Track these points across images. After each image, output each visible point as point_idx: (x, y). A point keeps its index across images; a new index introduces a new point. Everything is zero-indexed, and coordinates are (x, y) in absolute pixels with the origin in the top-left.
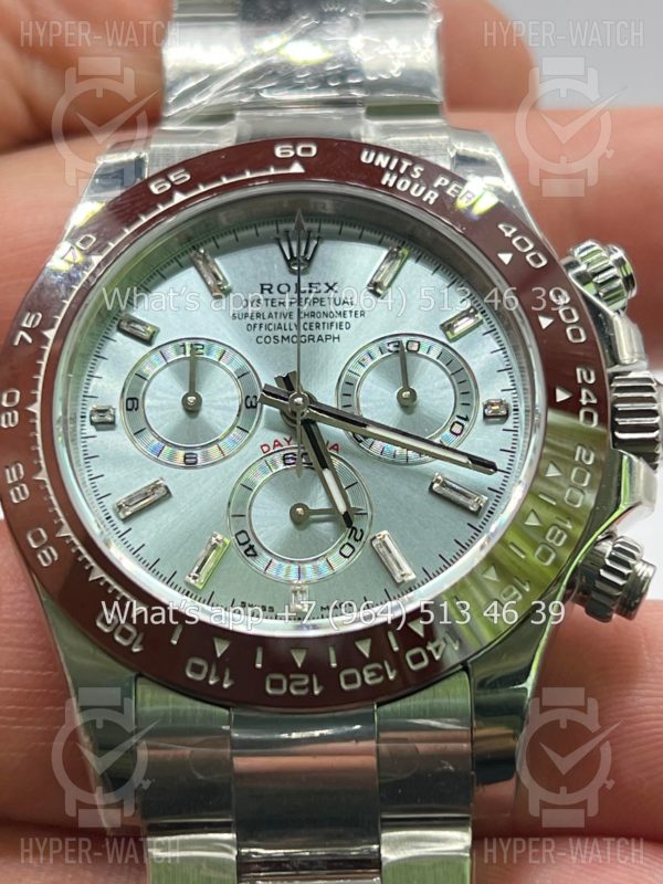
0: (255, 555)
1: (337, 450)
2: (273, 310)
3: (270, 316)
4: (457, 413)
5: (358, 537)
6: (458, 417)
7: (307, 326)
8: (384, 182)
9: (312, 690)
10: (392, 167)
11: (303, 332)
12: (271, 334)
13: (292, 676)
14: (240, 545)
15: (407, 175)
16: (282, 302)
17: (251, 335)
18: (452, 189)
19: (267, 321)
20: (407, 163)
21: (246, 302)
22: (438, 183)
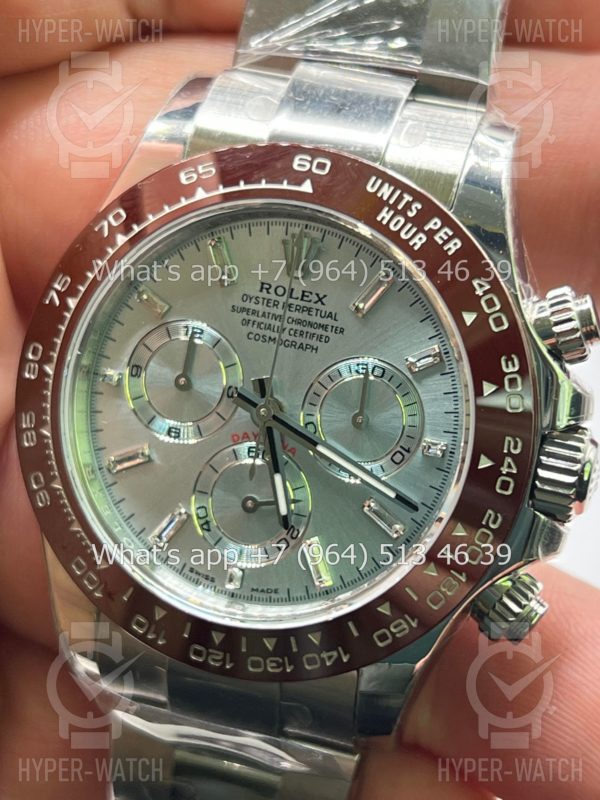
0: (209, 529)
1: (294, 454)
2: (267, 310)
3: (264, 315)
4: (401, 444)
5: (294, 536)
6: (401, 447)
7: (292, 332)
8: (379, 219)
9: (224, 665)
10: (391, 202)
11: (287, 336)
12: (261, 333)
13: (211, 651)
14: (199, 518)
15: (403, 212)
16: (276, 304)
17: (246, 329)
18: (441, 234)
19: (260, 320)
20: (407, 198)
21: (246, 297)
22: (430, 226)
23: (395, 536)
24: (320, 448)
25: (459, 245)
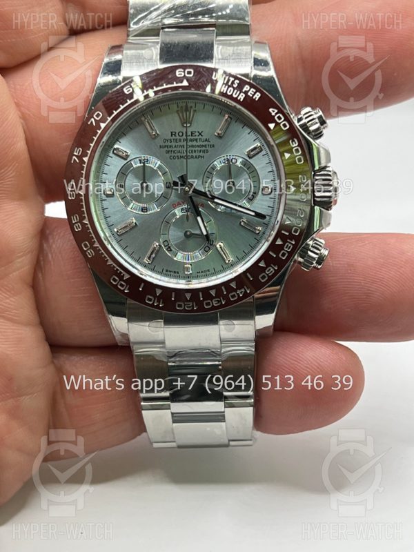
0: (171, 250)
1: (203, 206)
2: (177, 144)
3: (175, 147)
5: (212, 243)
7: (190, 152)
8: (221, 91)
10: (225, 82)
11: (188, 154)
12: (176, 155)
13: (186, 303)
14: (165, 246)
15: (231, 86)
16: (180, 140)
17: (168, 155)
18: (250, 92)
19: (174, 149)
20: (232, 79)
21: (165, 140)
22: (245, 89)
23: (258, 232)
24: (216, 200)
25: (260, 95)
